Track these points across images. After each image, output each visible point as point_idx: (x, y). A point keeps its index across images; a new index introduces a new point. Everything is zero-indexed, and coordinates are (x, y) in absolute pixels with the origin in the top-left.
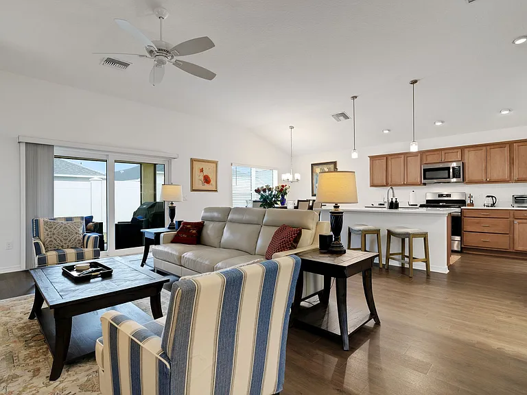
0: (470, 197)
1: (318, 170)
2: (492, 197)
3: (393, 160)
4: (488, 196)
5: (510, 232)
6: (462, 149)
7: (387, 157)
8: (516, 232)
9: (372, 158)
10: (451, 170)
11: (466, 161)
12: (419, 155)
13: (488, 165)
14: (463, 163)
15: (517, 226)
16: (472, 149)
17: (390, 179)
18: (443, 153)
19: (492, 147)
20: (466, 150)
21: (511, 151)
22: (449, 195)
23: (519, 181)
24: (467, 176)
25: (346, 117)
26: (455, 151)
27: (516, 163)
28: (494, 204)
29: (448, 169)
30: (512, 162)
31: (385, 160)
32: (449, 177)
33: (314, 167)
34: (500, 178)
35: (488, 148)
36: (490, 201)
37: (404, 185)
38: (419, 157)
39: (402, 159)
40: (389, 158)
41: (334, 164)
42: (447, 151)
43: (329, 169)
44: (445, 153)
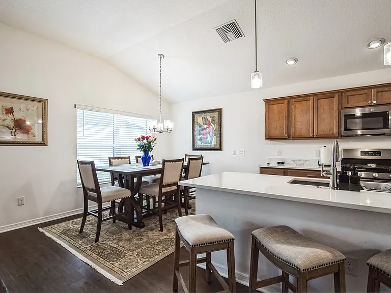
1: (199, 119)
3: (297, 105)
7: (289, 100)
12: (337, 95)
17: (293, 130)
18: (374, 91)
22: (378, 153)
25: (238, 34)
33: (196, 116)
37: (313, 137)
38: (336, 100)
39: (311, 102)
40: (293, 101)
41: (220, 111)
42: (381, 89)
43: (213, 117)
44: (377, 92)
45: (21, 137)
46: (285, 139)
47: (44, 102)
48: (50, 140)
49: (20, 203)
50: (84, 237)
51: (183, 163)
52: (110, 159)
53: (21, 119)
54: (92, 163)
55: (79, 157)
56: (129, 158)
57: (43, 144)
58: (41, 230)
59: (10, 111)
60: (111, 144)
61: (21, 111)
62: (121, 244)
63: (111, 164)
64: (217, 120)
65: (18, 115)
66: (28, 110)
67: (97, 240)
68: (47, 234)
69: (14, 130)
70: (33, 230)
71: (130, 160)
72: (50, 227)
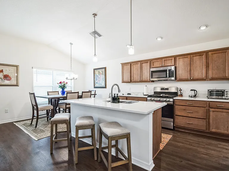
0: (181, 90)
1: (97, 72)
2: (194, 90)
4: (192, 90)
5: (207, 118)
6: (175, 57)
8: (211, 118)
9: (123, 65)
10: (168, 72)
11: (177, 65)
12: (149, 62)
13: (192, 68)
14: (175, 67)
15: (211, 113)
16: (181, 57)
17: (132, 78)
18: (163, 60)
19: (194, 55)
20: (177, 58)
21: (207, 58)
22: (167, 89)
23: (213, 79)
24: (178, 76)
25: (100, 35)
26: (171, 58)
27: (210, 67)
28: (195, 95)
29: (166, 71)
30: (207, 66)
31: (129, 66)
32: (166, 77)
33: (95, 71)
34: (200, 77)
35: (192, 56)
36: (193, 93)
37: (140, 82)
39: (139, 65)
40: (132, 64)
41: (105, 68)
42: (166, 59)
43: (102, 72)
44: (164, 60)
45: (7, 82)
46: (129, 82)
47: (17, 66)
48: (20, 84)
49: (6, 112)
50: (32, 126)
51: (78, 94)
52: (48, 92)
53: (6, 75)
54: (34, 94)
55: (35, 91)
56: (58, 92)
57: (17, 85)
58: (15, 123)
59: (2, 71)
60: (52, 85)
61: (7, 71)
62: (45, 128)
63: (48, 95)
64: (104, 73)
65: (5, 73)
66: (9, 70)
67: (36, 127)
68: (16, 125)
69: (3, 79)
70: (12, 124)
71: (58, 93)
72: (19, 122)
